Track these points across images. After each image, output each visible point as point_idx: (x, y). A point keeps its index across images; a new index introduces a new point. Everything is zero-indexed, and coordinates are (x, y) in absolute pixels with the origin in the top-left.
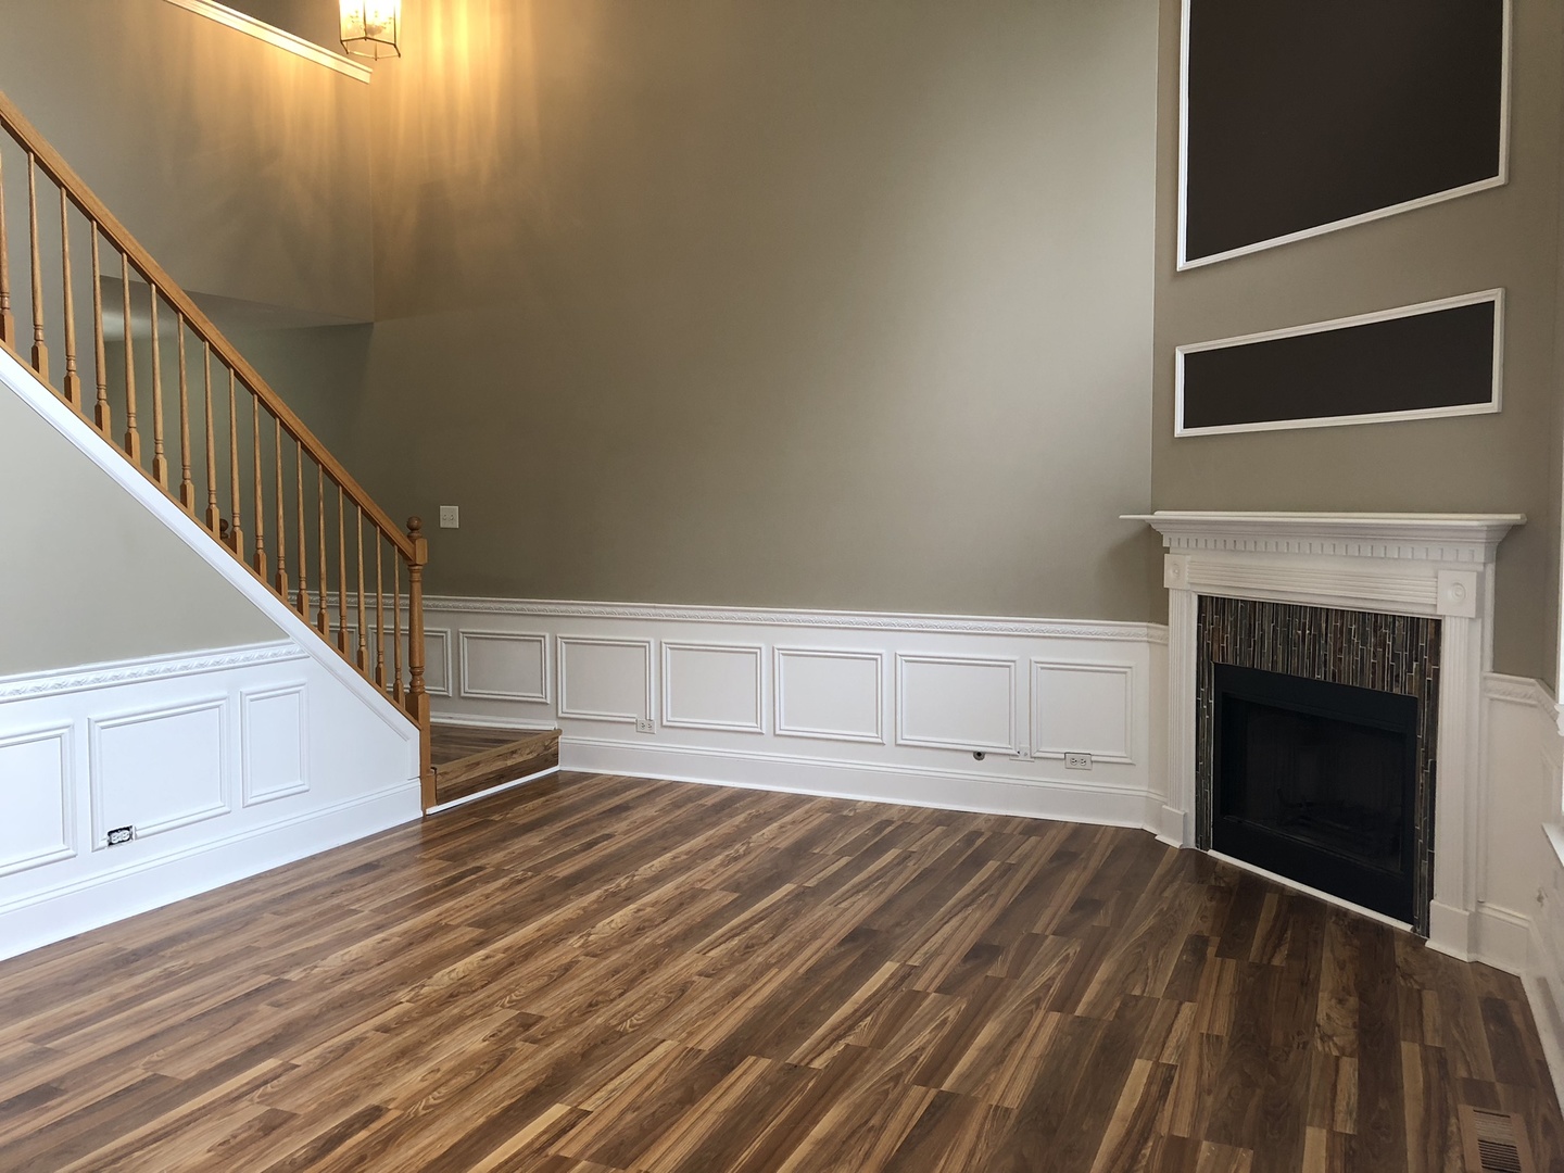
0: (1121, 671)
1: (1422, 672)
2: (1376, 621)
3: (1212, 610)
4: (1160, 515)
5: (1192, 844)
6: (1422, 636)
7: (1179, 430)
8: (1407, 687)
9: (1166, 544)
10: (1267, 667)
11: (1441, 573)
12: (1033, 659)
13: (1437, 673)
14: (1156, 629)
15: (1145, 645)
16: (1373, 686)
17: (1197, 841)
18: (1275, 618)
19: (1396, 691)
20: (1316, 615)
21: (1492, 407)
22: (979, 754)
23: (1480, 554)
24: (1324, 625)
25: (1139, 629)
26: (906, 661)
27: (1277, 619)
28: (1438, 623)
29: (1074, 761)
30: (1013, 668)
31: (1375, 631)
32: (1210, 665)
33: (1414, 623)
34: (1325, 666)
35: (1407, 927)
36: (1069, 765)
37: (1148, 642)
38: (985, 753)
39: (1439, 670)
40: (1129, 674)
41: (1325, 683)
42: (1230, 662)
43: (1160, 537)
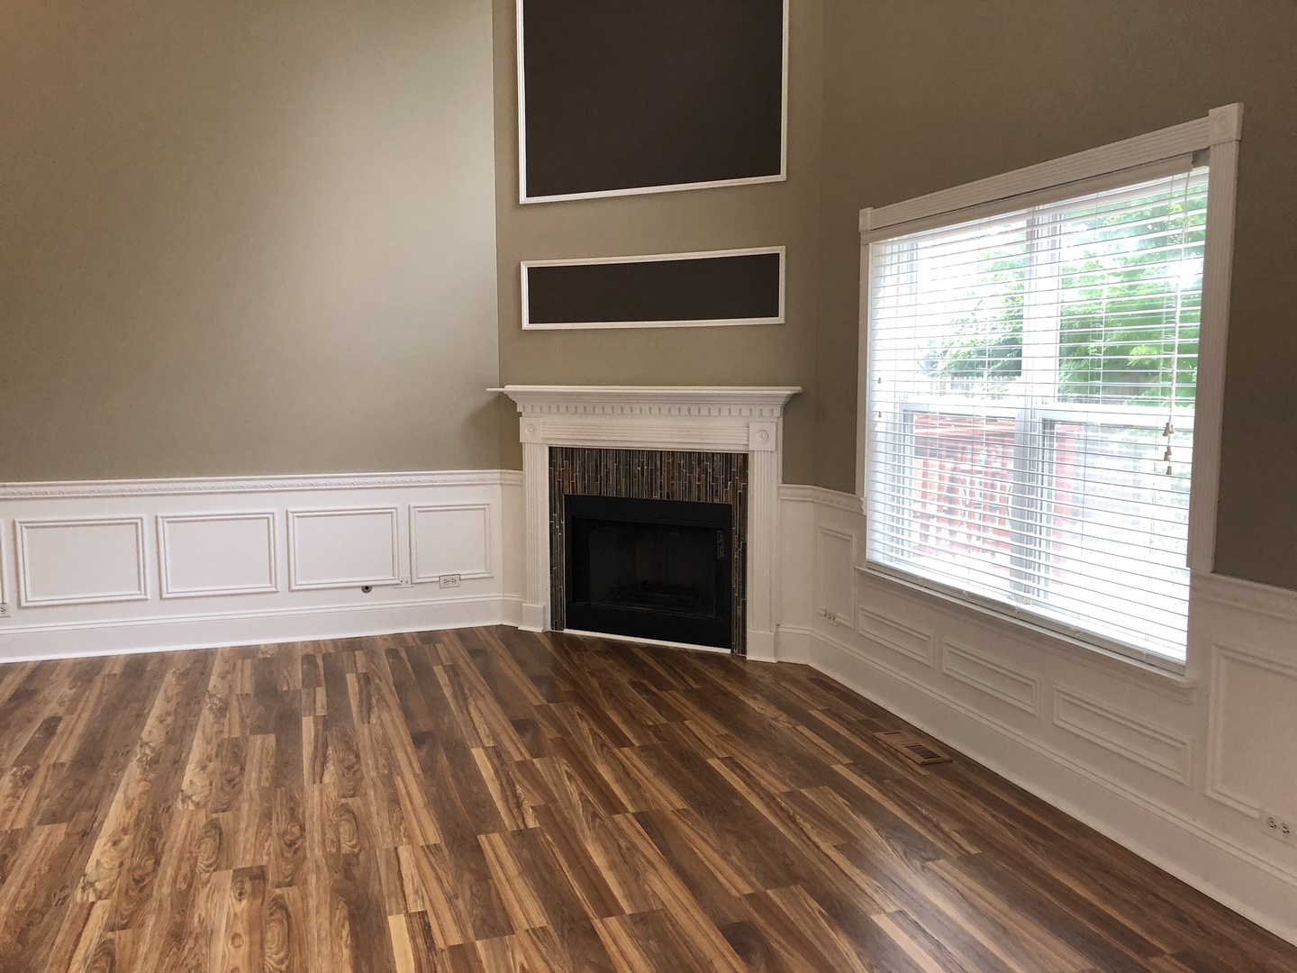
0: (483, 508)
1: (735, 488)
2: (699, 457)
3: (561, 458)
4: (509, 388)
5: (549, 628)
6: (735, 466)
7: (526, 325)
8: (724, 497)
9: (519, 409)
10: (613, 494)
11: (751, 425)
12: (412, 505)
13: (745, 488)
14: (511, 475)
15: (498, 486)
16: (699, 499)
17: (552, 625)
18: (618, 461)
19: (716, 501)
20: (652, 455)
21: (780, 320)
22: (367, 588)
23: (778, 412)
24: (659, 463)
25: (494, 475)
26: (297, 517)
27: (619, 461)
28: (745, 456)
29: (446, 582)
30: (395, 513)
31: (699, 464)
32: (560, 496)
33: (728, 457)
34: (661, 490)
35: (728, 651)
36: (442, 585)
37: (501, 484)
38: (371, 586)
39: (747, 485)
40: (487, 510)
41: (661, 501)
42: (579, 492)
43: (514, 404)
